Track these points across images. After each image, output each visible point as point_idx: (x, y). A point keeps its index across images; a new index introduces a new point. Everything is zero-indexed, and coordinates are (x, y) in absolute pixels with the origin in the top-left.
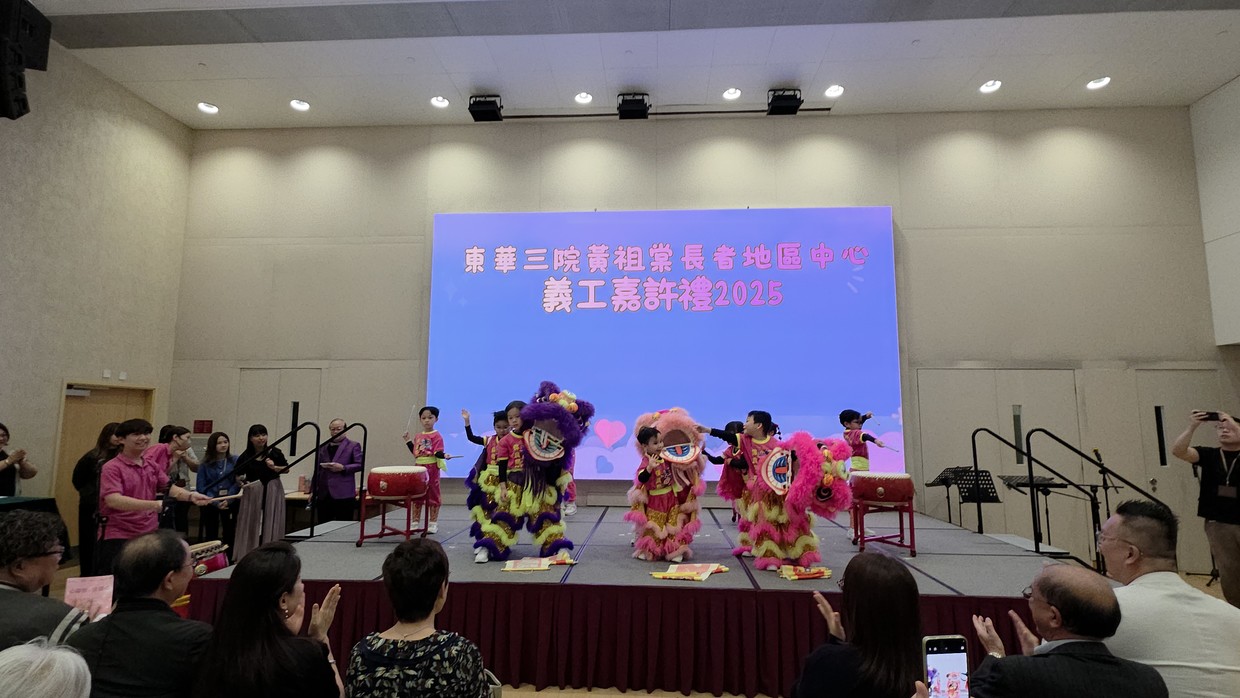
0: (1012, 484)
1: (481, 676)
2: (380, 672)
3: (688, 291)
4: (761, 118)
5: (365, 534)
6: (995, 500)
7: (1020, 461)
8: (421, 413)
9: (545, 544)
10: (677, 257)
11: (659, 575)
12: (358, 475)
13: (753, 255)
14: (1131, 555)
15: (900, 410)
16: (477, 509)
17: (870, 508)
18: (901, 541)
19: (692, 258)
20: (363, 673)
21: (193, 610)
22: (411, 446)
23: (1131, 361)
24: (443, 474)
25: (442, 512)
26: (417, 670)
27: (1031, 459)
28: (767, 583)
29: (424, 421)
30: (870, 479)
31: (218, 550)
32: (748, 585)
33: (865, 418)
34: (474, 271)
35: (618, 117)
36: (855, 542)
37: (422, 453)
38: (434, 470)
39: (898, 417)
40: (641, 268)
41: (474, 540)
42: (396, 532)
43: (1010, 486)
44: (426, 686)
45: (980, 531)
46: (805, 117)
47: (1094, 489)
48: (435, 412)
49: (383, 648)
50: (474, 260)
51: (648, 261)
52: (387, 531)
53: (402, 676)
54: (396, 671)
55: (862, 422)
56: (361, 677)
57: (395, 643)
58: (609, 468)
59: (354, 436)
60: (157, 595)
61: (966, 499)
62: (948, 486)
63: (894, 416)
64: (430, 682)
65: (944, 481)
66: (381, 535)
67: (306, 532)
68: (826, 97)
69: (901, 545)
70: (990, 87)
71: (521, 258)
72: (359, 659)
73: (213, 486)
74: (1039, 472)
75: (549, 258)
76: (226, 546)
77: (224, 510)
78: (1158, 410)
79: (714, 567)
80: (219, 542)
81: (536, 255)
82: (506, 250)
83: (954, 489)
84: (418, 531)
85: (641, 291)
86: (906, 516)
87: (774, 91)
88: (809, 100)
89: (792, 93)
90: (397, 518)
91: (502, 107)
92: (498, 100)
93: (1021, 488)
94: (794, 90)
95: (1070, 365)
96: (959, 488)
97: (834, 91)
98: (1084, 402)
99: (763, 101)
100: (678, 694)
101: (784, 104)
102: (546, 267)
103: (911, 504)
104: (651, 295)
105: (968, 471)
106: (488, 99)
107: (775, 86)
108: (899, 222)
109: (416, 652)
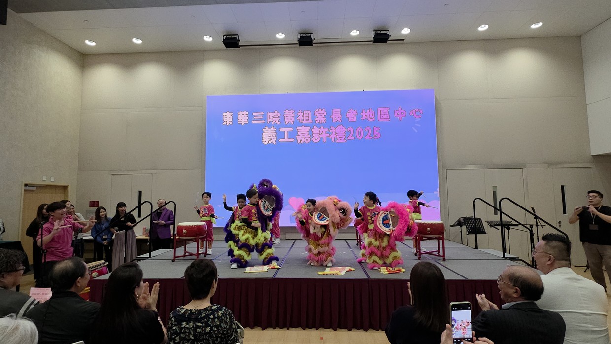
0: (492, 224)
1: (233, 326)
2: (184, 325)
3: (334, 133)
4: (371, 45)
5: (176, 255)
6: (484, 232)
7: (496, 214)
8: (202, 196)
9: (265, 258)
10: (328, 116)
11: (321, 273)
12: (172, 227)
13: (366, 114)
14: (550, 260)
15: (438, 189)
16: (231, 242)
17: (424, 238)
18: (438, 254)
19: (336, 116)
20: (175, 325)
21: (92, 296)
22: (198, 212)
23: (551, 164)
24: (214, 225)
25: (214, 244)
26: (202, 323)
27: (501, 213)
28: (373, 276)
29: (204, 200)
30: (423, 224)
31: (103, 265)
32: (365, 277)
33: (420, 194)
34: (228, 124)
35: (298, 45)
36: (416, 255)
37: (204, 216)
38: (209, 223)
39: (437, 193)
40: (310, 121)
41: (230, 258)
42: (191, 254)
43: (491, 226)
44: (207, 331)
45: (477, 248)
46: (391, 44)
47: (531, 226)
48: (209, 195)
49: (185, 313)
50: (228, 118)
51: (314, 118)
52: (187, 254)
53: (195, 327)
54: (191, 324)
55: (419, 197)
56: (175, 328)
57: (191, 310)
59: (170, 207)
60: (73, 290)
61: (469, 233)
62: (461, 226)
63: (435, 193)
64: (208, 329)
65: (459, 224)
66: (184, 256)
67: (147, 255)
68: (401, 34)
69: (439, 255)
70: (483, 28)
71: (250, 117)
72: (173, 319)
73: (100, 233)
74: (505, 218)
75: (265, 118)
76: (107, 263)
77: (106, 245)
78: (563, 187)
79: (348, 268)
80: (103, 261)
81: (258, 115)
82: (243, 113)
83: (464, 227)
84: (202, 253)
85: (311, 133)
86: (441, 241)
87: (376, 31)
88: (393, 35)
89: (385, 32)
90: (192, 247)
91: (240, 41)
92: (237, 37)
93: (496, 227)
94: (386, 30)
95: (520, 166)
96: (467, 227)
97: (406, 31)
98: (527, 184)
99: (370, 36)
100: (331, 330)
101: (381, 37)
102: (264, 121)
103: (443, 236)
104: (316, 135)
105: (471, 219)
106: (232, 37)
107: (376, 28)
108: (437, 97)
109: (201, 315)
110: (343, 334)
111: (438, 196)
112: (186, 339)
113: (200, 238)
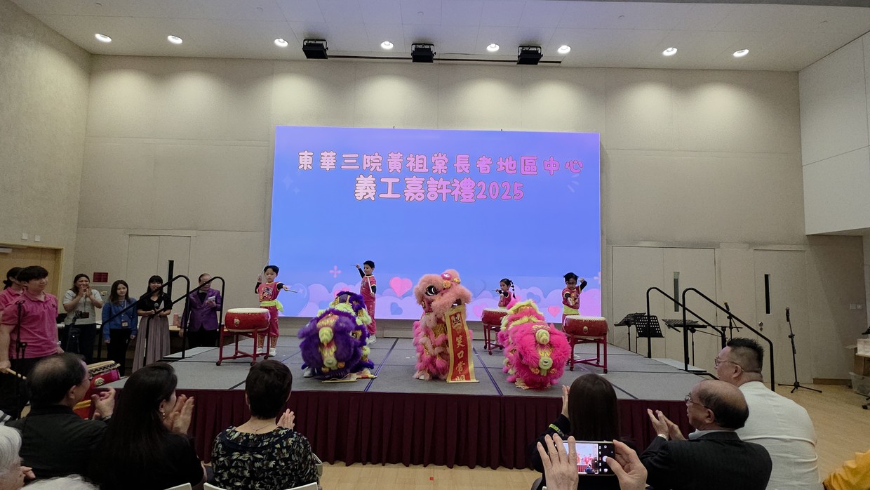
0: (672, 325)
2: (236, 455)
3: (458, 189)
4: (513, 66)
5: (223, 356)
6: (660, 335)
7: (677, 310)
8: (265, 270)
10: (450, 164)
13: (504, 164)
14: (736, 371)
15: (600, 274)
17: (579, 341)
18: (598, 362)
19: (462, 164)
20: (223, 456)
23: (752, 244)
24: (280, 314)
25: (280, 341)
26: (263, 455)
27: (685, 309)
28: (508, 392)
30: (579, 320)
31: (112, 368)
32: (496, 393)
34: (305, 169)
35: (412, 60)
37: (265, 298)
38: (273, 311)
39: (599, 280)
40: (425, 170)
42: (246, 355)
43: (669, 326)
44: (270, 466)
45: (649, 356)
46: (543, 66)
47: (724, 328)
48: (276, 270)
49: (238, 439)
50: (305, 160)
51: (431, 166)
52: (239, 355)
53: (252, 459)
54: (247, 455)
57: (247, 435)
58: (399, 311)
60: (63, 403)
61: (641, 335)
62: (629, 326)
63: (595, 278)
64: (272, 464)
65: (627, 322)
66: (235, 357)
67: (179, 355)
68: (558, 54)
69: (598, 365)
70: (670, 52)
71: (339, 160)
72: (220, 446)
74: (689, 317)
75: (360, 161)
76: (118, 365)
78: (767, 277)
80: (113, 362)
81: (350, 158)
82: (328, 154)
83: (633, 328)
84: (262, 354)
85: (425, 185)
86: (602, 346)
87: (523, 47)
88: (546, 55)
89: (535, 49)
90: (246, 345)
91: (327, 48)
92: (324, 43)
93: (677, 328)
94: (537, 47)
95: (711, 246)
96: (637, 328)
97: (564, 50)
98: (720, 271)
99: (515, 54)
100: (445, 467)
101: (529, 56)
102: (358, 167)
103: (605, 339)
104: (432, 190)
105: (643, 316)
106: (317, 42)
107: (523, 43)
108: (604, 144)
109: (262, 442)
110: (462, 473)
111: (600, 283)
112: (238, 476)
113: (258, 332)
